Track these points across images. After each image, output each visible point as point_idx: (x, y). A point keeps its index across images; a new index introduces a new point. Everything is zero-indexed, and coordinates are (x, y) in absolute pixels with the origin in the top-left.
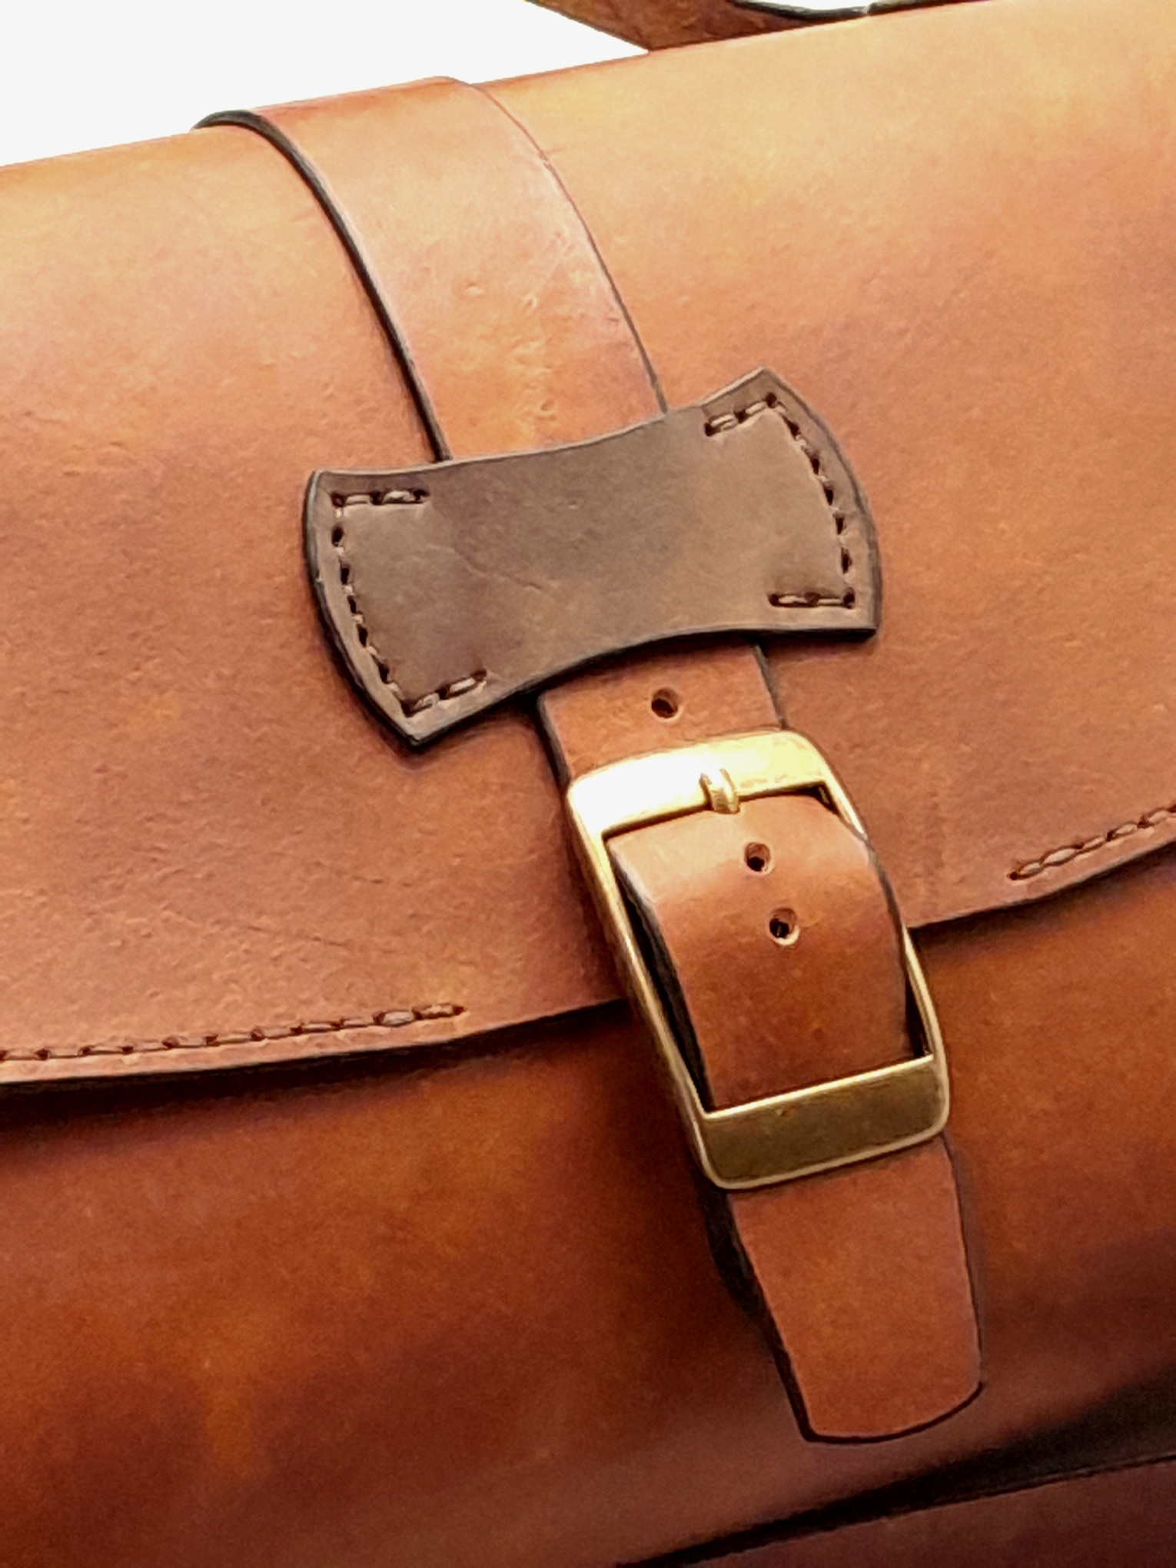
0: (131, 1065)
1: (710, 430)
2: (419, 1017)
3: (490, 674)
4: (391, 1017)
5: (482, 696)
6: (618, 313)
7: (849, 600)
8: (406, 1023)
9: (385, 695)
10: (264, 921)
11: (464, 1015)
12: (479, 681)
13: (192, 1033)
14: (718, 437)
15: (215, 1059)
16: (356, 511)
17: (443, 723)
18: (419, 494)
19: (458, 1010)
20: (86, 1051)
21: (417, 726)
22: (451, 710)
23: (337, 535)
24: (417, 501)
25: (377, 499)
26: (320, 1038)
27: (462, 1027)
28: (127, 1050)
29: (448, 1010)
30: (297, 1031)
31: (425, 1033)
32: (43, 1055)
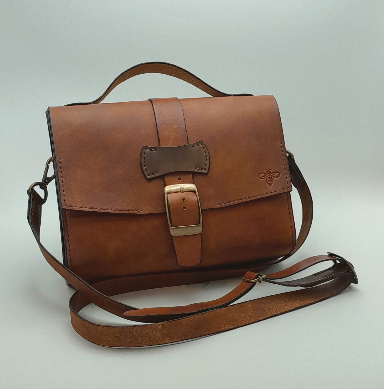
0: (106, 211)
1: (193, 147)
2: (141, 211)
3: (159, 172)
4: (138, 210)
5: (157, 175)
6: (185, 131)
7: (205, 170)
8: (140, 211)
9: (146, 173)
10: (126, 197)
11: (147, 211)
12: (157, 173)
13: (114, 209)
14: (194, 148)
15: (116, 212)
16: (148, 151)
17: (152, 177)
18: (156, 150)
19: (146, 211)
20: (101, 209)
21: (149, 177)
22: (153, 176)
23: (145, 154)
24: (155, 151)
25: (150, 150)
26: (129, 211)
27: (146, 212)
28: (106, 210)
29: (145, 210)
30: (127, 210)
31: (142, 213)
32: (96, 209)
